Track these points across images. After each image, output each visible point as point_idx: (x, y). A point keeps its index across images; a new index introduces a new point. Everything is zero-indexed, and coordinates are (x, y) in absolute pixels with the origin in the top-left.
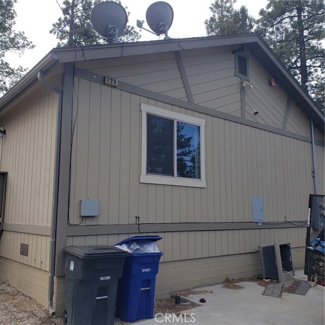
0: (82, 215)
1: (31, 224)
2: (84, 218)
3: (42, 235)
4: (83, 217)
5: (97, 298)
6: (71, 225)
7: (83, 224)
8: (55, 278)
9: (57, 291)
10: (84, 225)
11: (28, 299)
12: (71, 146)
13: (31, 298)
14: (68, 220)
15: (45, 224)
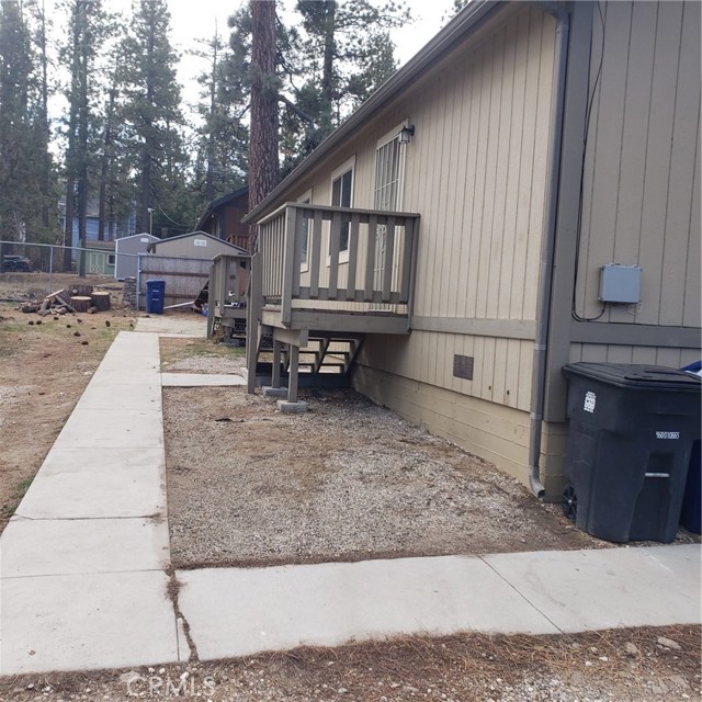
0: (605, 299)
1: (481, 315)
2: (607, 305)
3: (508, 338)
4: (605, 303)
5: (647, 474)
6: (579, 320)
7: (605, 319)
8: (544, 424)
9: (548, 450)
10: (607, 321)
11: (478, 461)
12: (585, 143)
13: (482, 461)
14: (574, 308)
15: (516, 316)
